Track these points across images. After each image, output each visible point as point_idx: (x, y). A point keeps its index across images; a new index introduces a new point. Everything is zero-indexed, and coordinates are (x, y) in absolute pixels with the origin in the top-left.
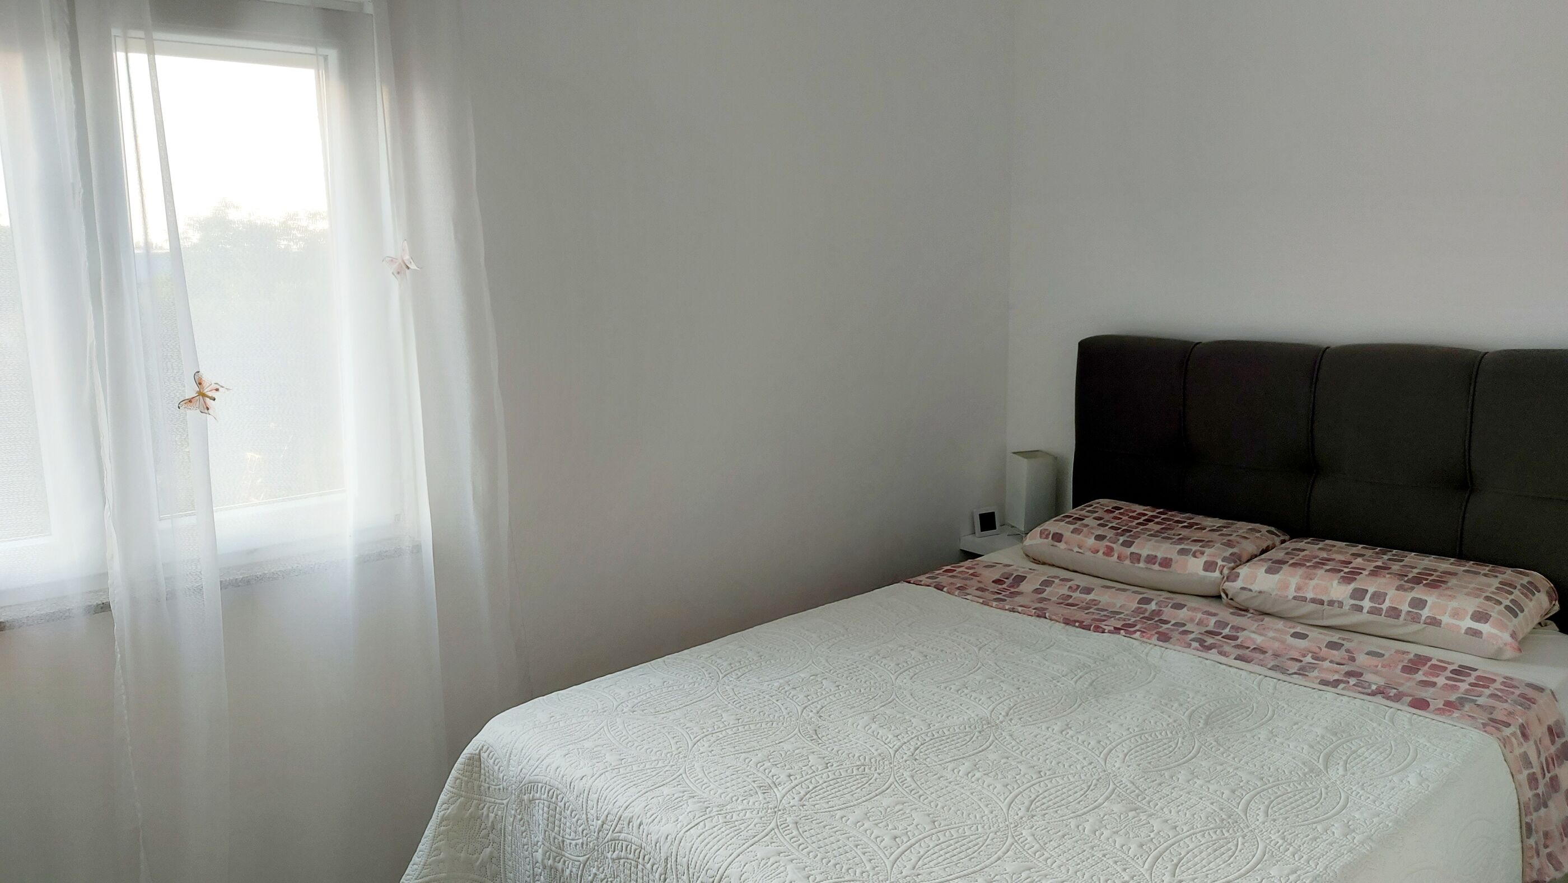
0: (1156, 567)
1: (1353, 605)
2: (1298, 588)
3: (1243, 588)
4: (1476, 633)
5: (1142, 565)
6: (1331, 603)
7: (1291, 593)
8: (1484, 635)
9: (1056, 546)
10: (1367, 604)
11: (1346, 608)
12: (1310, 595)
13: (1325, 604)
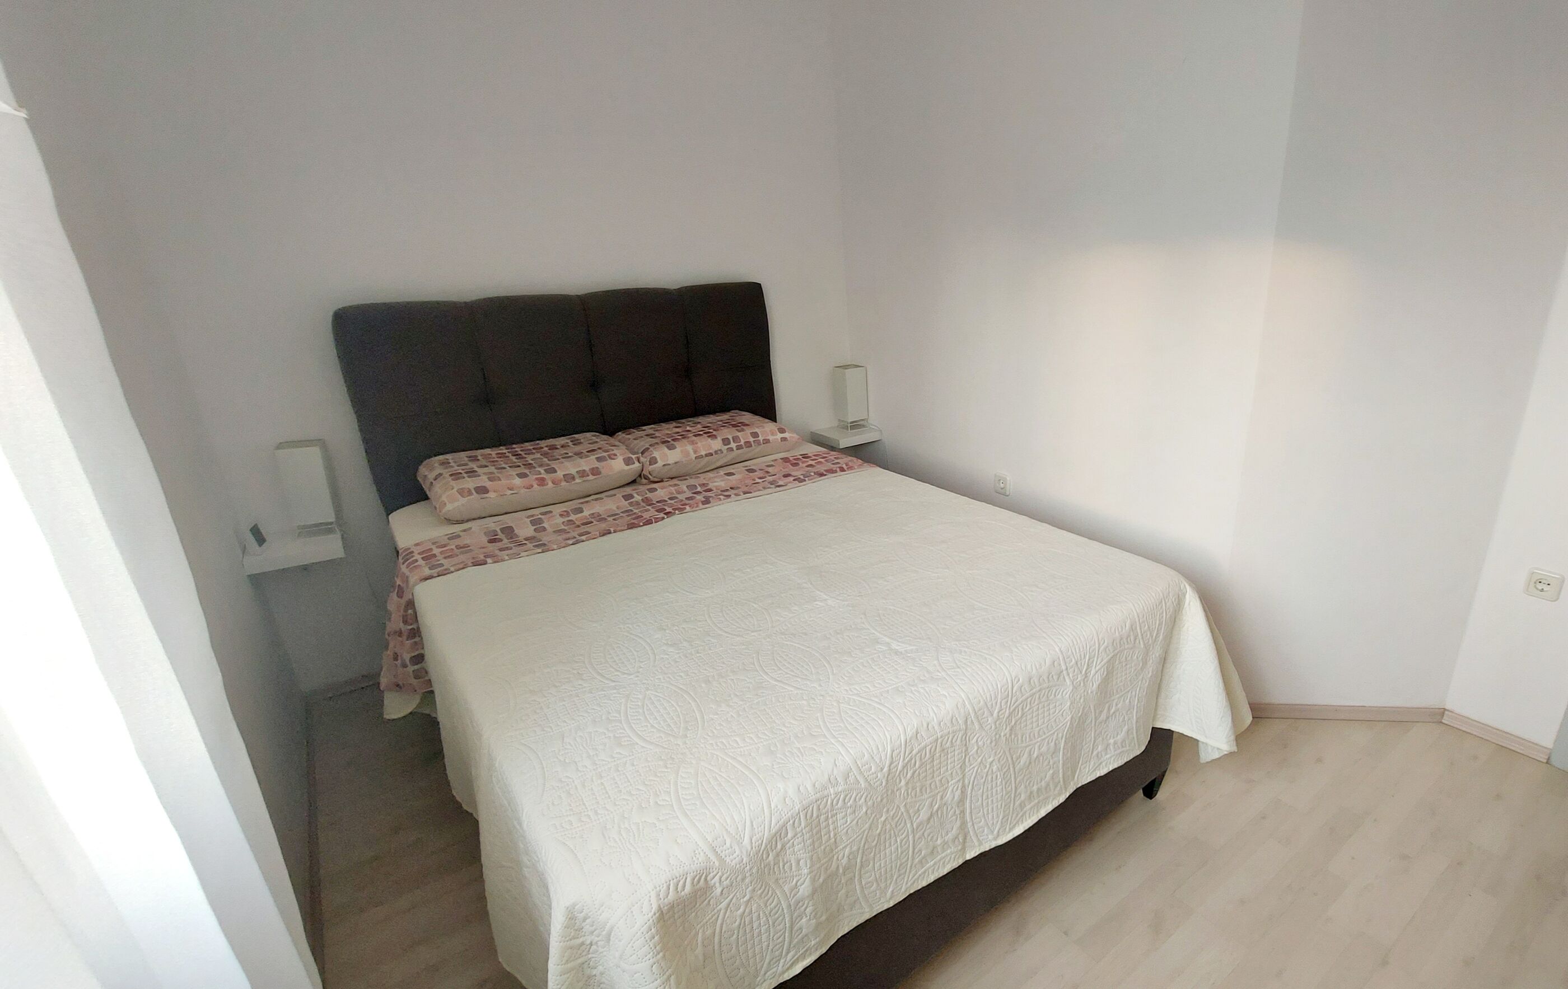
0: (591, 477)
1: (728, 449)
2: (695, 452)
3: (664, 465)
4: (784, 439)
5: (578, 481)
6: (716, 452)
7: (693, 456)
8: (788, 439)
9: (487, 498)
10: (733, 445)
11: (725, 452)
12: (703, 453)
13: (714, 454)
